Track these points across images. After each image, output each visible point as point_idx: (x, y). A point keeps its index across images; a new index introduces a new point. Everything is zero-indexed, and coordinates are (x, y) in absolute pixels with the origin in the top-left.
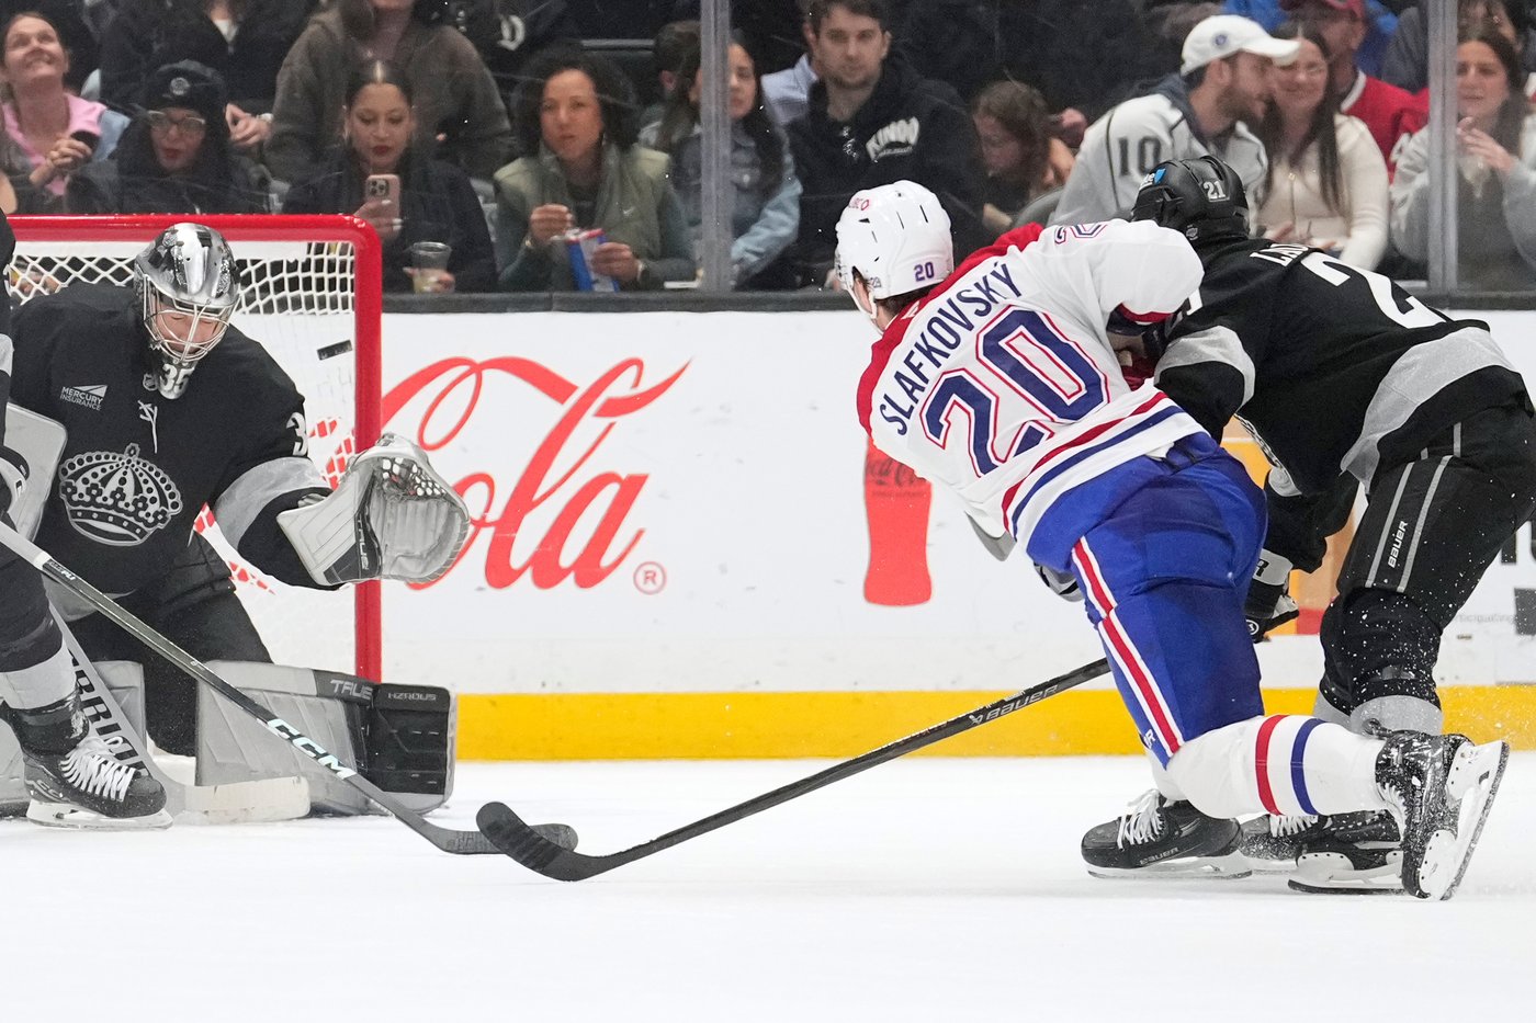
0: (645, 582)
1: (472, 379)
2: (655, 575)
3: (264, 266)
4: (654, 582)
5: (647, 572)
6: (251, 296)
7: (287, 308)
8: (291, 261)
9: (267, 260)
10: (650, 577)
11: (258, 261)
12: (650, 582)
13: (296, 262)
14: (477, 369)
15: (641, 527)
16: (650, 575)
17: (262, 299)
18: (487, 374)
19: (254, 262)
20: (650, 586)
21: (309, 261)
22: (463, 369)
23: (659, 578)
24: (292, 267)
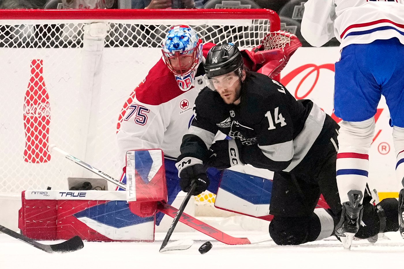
0: (382, 150)
1: (316, 72)
2: (386, 147)
3: (235, 28)
4: (386, 150)
5: (383, 146)
6: (230, 40)
7: (244, 45)
8: (246, 26)
9: (237, 26)
10: (384, 148)
11: (234, 26)
12: (384, 150)
13: (248, 27)
14: (317, 68)
15: (380, 129)
16: (384, 147)
17: (234, 41)
18: (321, 70)
19: (232, 27)
20: (384, 152)
21: (253, 26)
22: (312, 68)
23: (387, 149)
24: (246, 29)
